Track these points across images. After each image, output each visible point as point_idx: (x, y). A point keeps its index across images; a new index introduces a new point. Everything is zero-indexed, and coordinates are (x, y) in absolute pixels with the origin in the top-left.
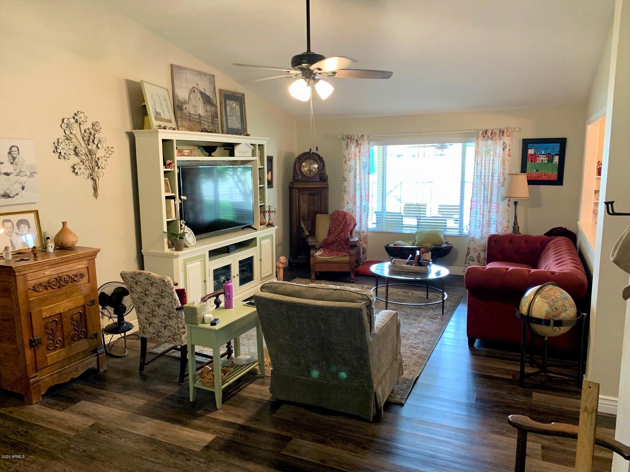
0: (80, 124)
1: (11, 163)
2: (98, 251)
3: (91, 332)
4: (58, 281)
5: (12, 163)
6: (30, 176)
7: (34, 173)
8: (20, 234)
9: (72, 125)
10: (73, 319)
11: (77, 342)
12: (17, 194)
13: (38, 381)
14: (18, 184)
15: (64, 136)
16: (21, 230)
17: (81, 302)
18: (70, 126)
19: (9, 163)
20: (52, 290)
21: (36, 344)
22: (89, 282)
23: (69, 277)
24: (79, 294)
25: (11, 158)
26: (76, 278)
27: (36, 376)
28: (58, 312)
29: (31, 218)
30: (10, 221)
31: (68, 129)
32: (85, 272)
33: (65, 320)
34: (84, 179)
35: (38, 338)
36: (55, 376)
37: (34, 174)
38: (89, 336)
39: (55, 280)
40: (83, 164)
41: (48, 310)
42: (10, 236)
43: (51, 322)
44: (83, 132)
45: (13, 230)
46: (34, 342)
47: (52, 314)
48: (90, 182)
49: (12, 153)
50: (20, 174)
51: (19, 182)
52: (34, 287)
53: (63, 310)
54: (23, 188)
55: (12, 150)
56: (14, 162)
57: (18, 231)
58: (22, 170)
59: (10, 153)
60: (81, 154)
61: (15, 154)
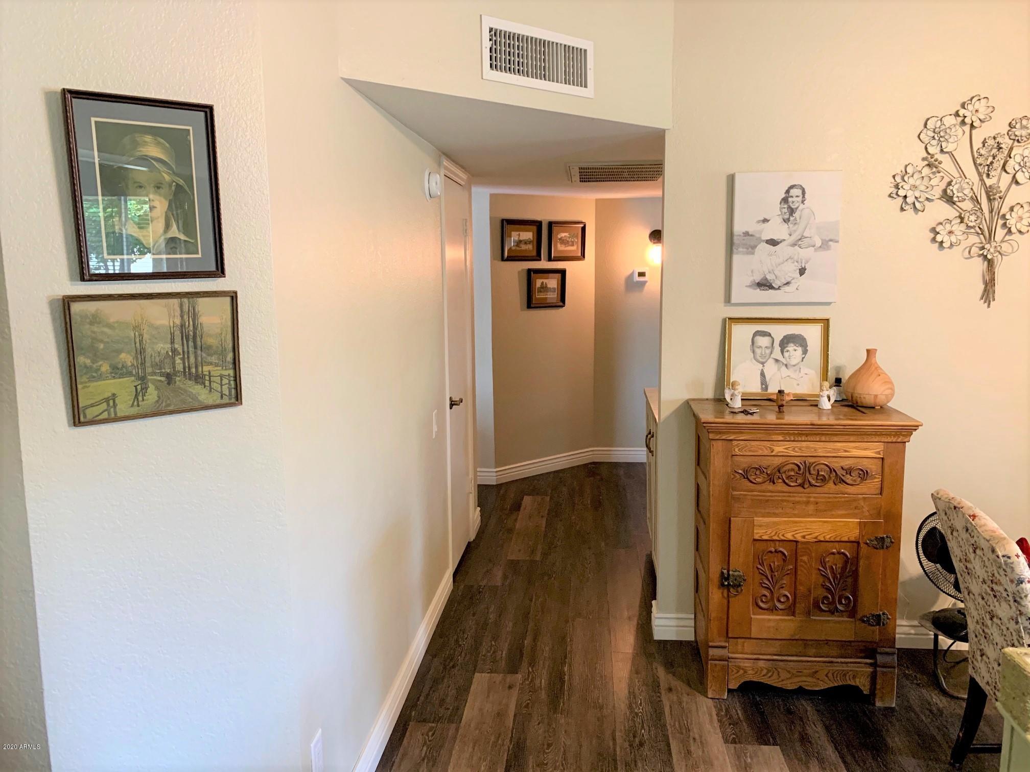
0: (972, 126)
1: (784, 221)
2: (916, 427)
3: (867, 607)
4: (801, 472)
5: (786, 221)
6: (820, 247)
7: (831, 240)
8: (783, 364)
9: (948, 131)
10: (823, 563)
11: (828, 617)
12: (788, 283)
13: (727, 659)
14: (793, 263)
15: (924, 159)
16: (786, 354)
17: (853, 533)
18: (942, 134)
19: (780, 220)
20: (786, 488)
21: (729, 584)
22: (881, 494)
23: (831, 470)
24: (848, 514)
25: (786, 210)
26: (848, 476)
27: (724, 647)
28: (789, 536)
29: (812, 334)
30: (770, 335)
31: (934, 142)
32: (873, 467)
33: (805, 558)
34: (963, 259)
35: (736, 573)
36: (761, 664)
37: (831, 243)
38: (859, 616)
39: (797, 468)
40: (962, 222)
41: (768, 526)
42: (763, 363)
43: (771, 552)
44: (977, 144)
45: (771, 353)
46: (727, 579)
47: (776, 538)
48: (979, 266)
49: (790, 199)
50: (800, 243)
51: (796, 258)
52: (746, 471)
53: (804, 537)
54: (802, 271)
55: (790, 194)
56: (792, 218)
57: (780, 357)
58: (805, 235)
59: (785, 200)
60: (958, 197)
61: (795, 201)
